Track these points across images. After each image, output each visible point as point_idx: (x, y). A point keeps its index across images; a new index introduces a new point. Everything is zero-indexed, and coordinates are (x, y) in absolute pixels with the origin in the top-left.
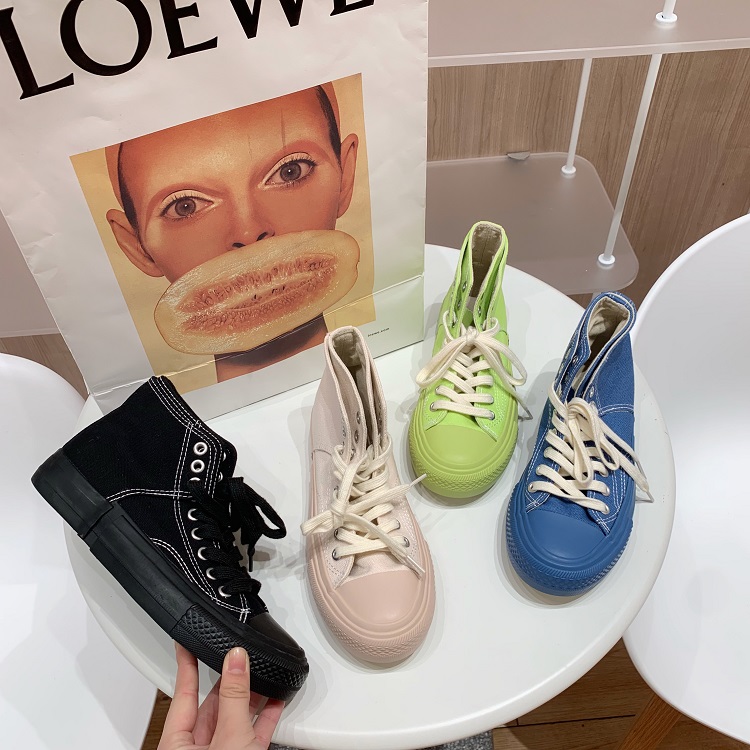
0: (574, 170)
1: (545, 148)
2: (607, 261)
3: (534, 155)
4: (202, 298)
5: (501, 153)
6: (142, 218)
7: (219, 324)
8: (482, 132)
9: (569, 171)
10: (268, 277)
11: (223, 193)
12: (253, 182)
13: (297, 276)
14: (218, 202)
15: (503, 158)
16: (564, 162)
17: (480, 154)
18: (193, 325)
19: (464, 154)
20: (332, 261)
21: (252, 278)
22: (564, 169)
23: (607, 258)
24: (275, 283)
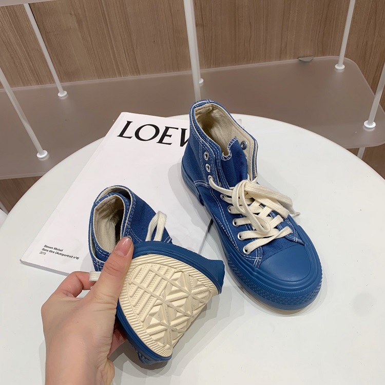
0: (343, 67)
1: (323, 54)
2: (370, 125)
3: (316, 58)
5: (294, 58)
8: (281, 44)
9: (340, 67)
15: (296, 60)
16: (337, 62)
17: (280, 58)
19: (270, 59)
22: (336, 67)
23: (370, 123)
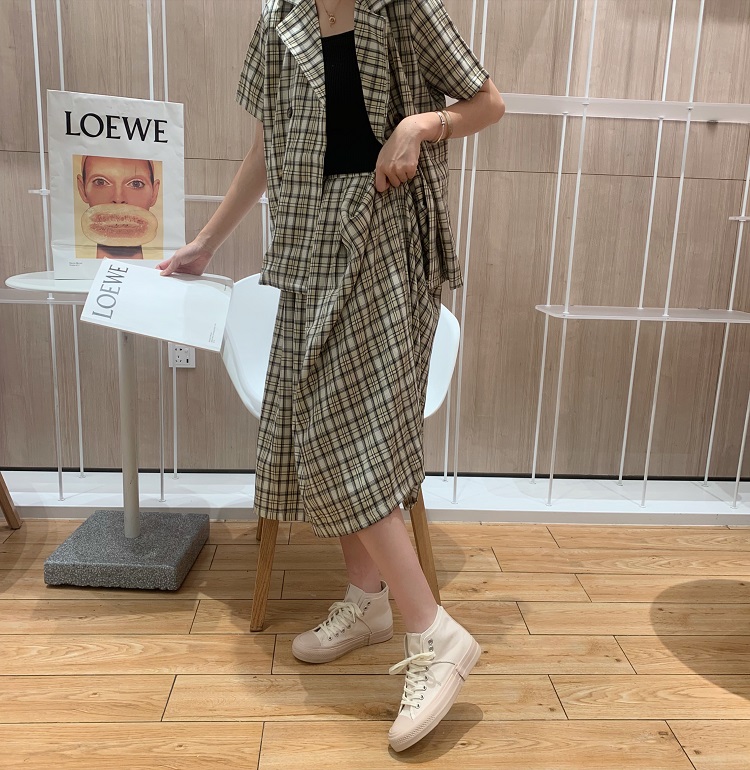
4: (99, 218)
6: (87, 181)
7: (101, 230)
10: (122, 219)
11: (113, 182)
12: (124, 183)
13: (132, 223)
14: (111, 184)
18: (93, 227)
20: (146, 223)
21: (117, 217)
24: (125, 222)
